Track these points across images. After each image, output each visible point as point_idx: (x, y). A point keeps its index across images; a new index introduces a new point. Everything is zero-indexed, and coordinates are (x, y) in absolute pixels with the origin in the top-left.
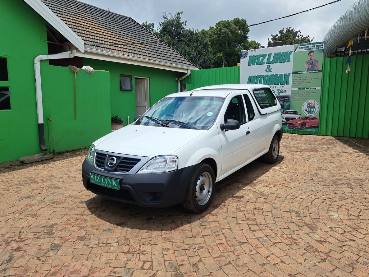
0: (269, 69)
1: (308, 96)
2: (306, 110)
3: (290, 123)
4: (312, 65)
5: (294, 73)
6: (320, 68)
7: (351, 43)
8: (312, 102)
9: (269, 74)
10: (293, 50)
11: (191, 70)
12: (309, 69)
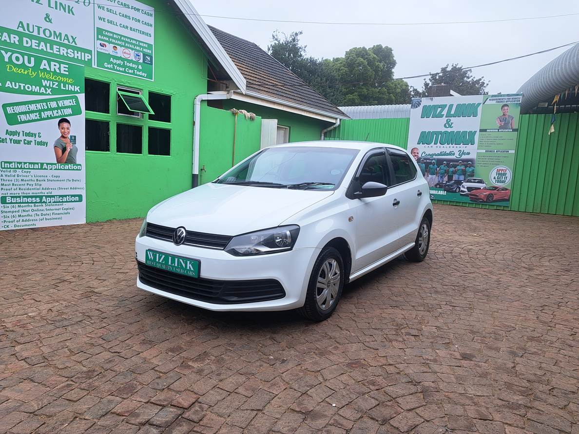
0: (448, 124)
1: (497, 160)
2: (495, 178)
3: (473, 193)
4: (505, 123)
5: (481, 131)
6: (516, 126)
7: (556, 99)
8: (503, 168)
9: (449, 130)
10: (482, 102)
11: (340, 120)
12: (501, 127)
